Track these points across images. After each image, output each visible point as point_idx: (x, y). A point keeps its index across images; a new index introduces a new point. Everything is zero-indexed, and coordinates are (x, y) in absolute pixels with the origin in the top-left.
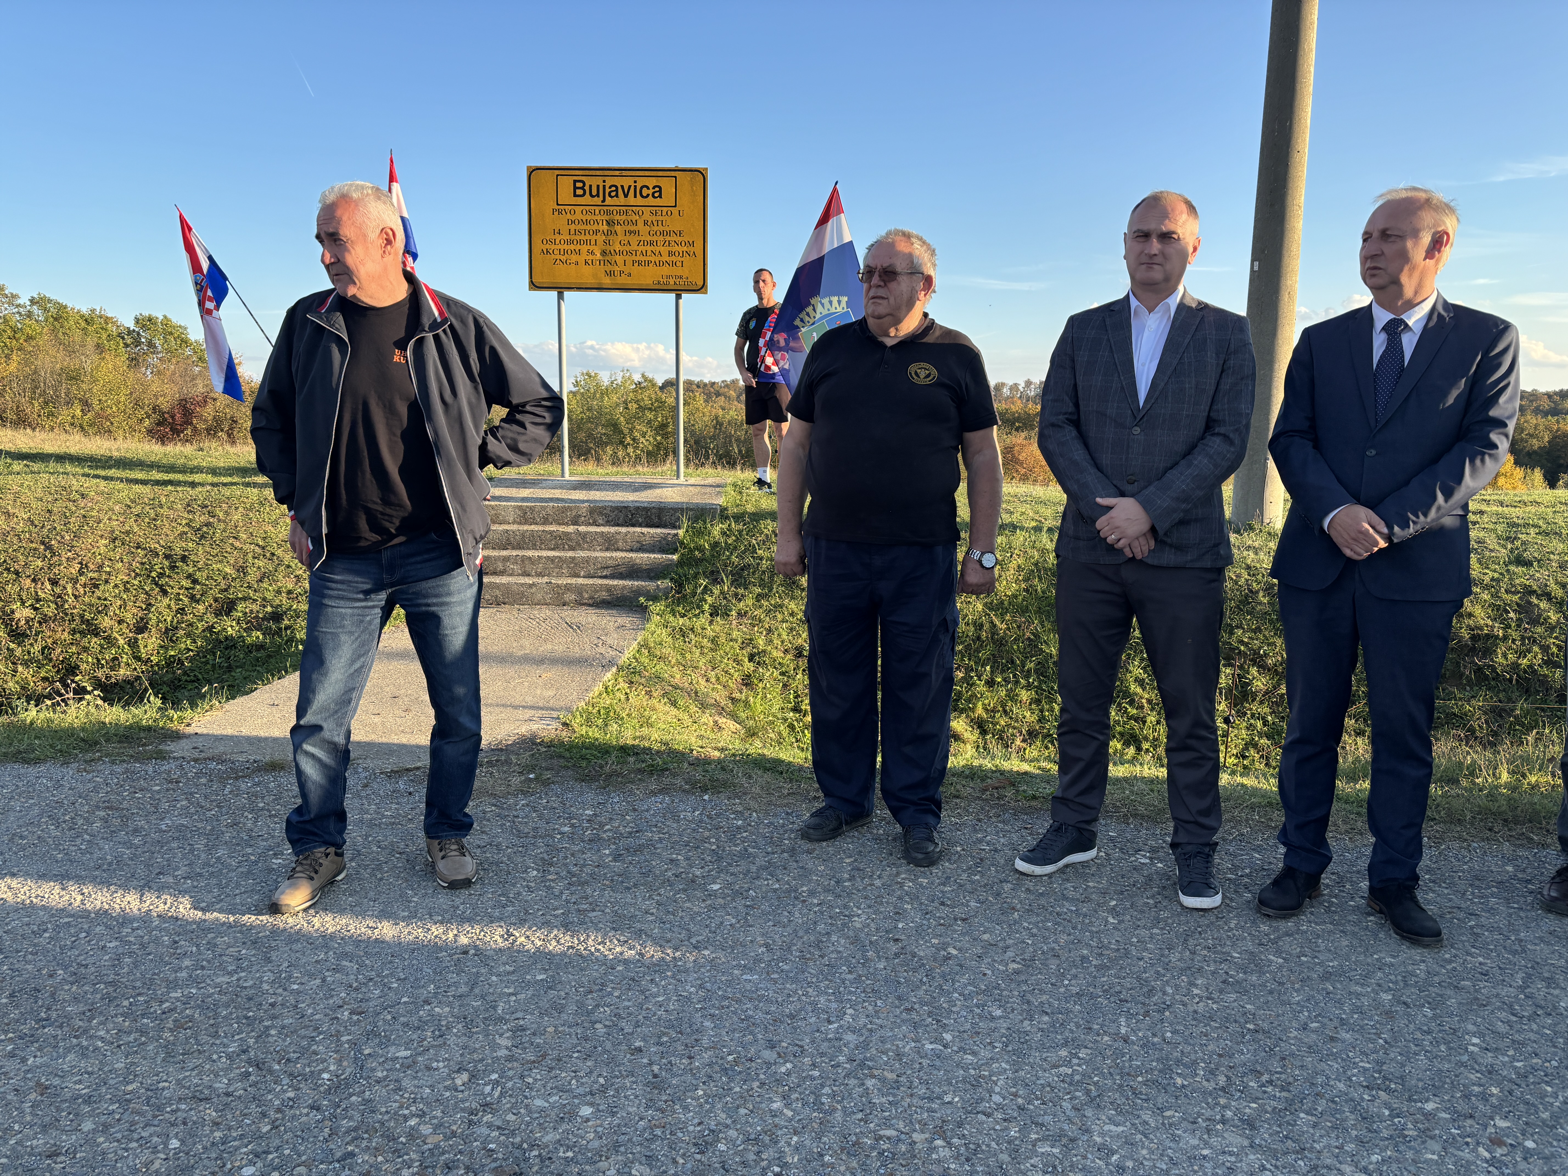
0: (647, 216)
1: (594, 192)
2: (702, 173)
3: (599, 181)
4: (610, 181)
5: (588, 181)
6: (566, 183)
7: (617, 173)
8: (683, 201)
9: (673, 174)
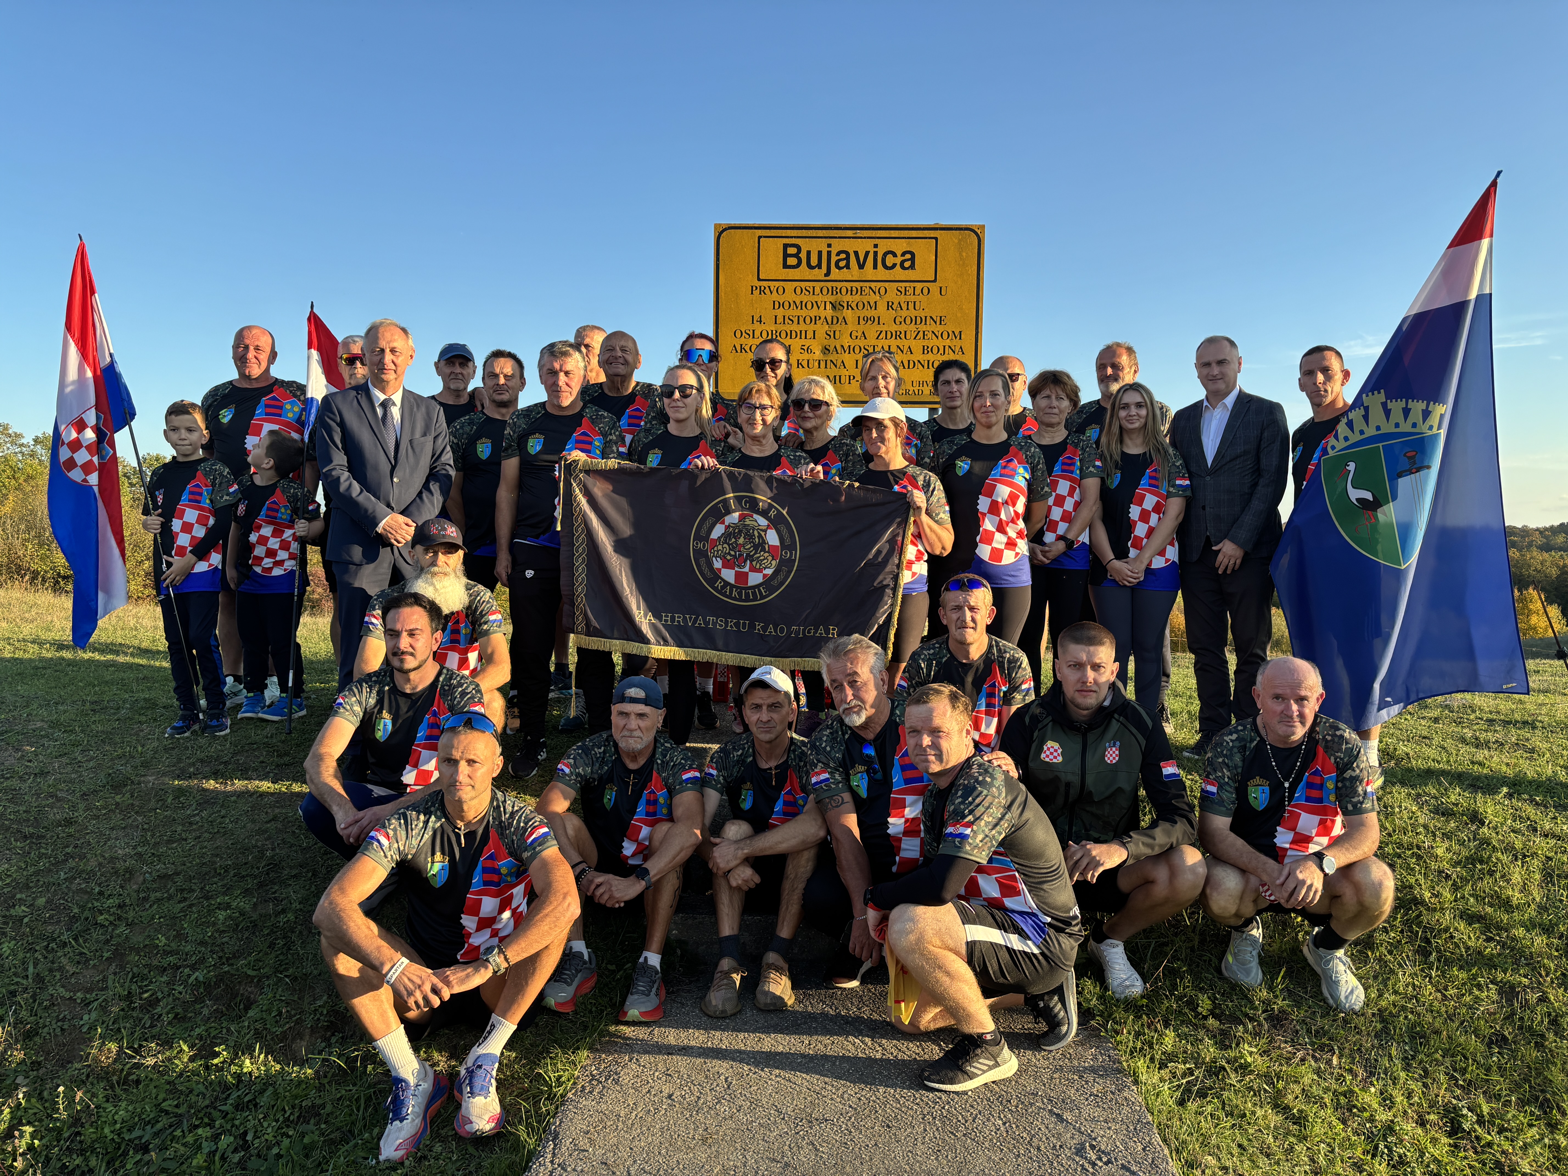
0: (892, 296)
1: (814, 261)
2: (976, 233)
3: (822, 245)
4: (838, 246)
5: (805, 245)
6: (773, 249)
7: (850, 233)
8: (947, 274)
9: (932, 234)
